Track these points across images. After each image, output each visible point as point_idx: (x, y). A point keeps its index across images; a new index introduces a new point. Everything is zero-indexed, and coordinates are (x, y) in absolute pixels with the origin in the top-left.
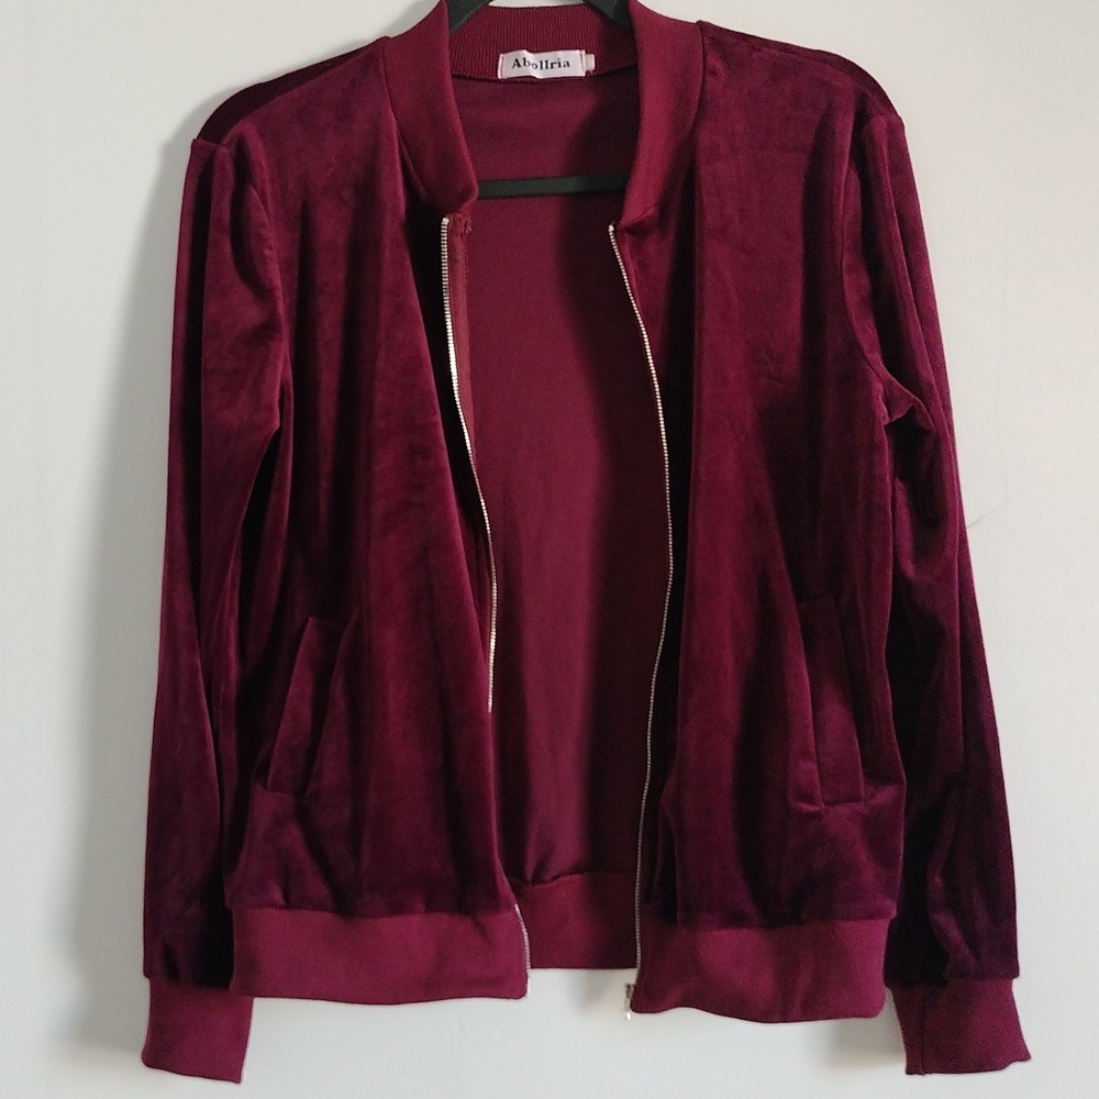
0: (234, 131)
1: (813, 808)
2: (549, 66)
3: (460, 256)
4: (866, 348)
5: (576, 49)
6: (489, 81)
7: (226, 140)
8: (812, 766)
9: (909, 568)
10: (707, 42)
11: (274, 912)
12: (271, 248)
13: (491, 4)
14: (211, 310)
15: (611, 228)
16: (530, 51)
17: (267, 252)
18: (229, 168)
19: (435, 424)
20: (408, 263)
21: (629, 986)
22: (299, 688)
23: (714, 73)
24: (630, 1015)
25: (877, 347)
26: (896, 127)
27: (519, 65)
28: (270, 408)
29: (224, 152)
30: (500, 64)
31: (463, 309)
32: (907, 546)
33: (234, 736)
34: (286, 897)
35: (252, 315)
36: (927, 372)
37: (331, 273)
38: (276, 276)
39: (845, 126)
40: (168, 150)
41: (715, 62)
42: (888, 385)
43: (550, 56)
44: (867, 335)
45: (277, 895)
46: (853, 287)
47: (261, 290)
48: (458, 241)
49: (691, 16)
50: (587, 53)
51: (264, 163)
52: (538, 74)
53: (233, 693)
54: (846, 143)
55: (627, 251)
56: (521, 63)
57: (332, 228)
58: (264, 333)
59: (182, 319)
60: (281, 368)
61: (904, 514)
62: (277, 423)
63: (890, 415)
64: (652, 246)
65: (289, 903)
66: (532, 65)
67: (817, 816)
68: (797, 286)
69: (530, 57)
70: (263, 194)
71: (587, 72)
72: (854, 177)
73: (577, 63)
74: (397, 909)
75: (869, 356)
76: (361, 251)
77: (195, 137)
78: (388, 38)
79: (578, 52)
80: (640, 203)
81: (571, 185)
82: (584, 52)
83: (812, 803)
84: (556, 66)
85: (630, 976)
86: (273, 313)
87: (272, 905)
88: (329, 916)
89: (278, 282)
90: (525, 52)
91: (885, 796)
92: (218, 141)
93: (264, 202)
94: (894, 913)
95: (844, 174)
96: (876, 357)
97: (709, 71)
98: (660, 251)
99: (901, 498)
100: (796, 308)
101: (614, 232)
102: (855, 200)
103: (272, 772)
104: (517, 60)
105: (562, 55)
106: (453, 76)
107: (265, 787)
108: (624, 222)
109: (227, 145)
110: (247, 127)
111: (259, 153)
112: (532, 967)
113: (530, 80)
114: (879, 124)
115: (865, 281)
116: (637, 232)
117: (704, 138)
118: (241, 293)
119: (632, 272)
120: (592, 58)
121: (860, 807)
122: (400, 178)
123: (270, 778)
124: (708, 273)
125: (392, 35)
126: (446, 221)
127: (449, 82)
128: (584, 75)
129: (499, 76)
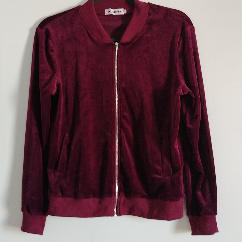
0: (45, 27)
2: (116, 12)
6: (103, 15)
7: (44, 29)
10: (150, 8)
18: (44, 35)
26: (193, 28)
27: (110, 12)
29: (43, 31)
30: (105, 11)
40: (31, 30)
43: (116, 10)
50: (125, 9)
52: (114, 14)
56: (110, 11)
66: (112, 12)
69: (112, 10)
73: (122, 11)
77: (37, 27)
78: (80, 6)
79: (122, 9)
82: (124, 9)
84: (118, 12)
92: (42, 28)
104: (109, 11)
105: (119, 10)
106: (96, 14)
110: (48, 26)
111: (52, 32)
113: (112, 15)
120: (126, 10)
125: (82, 5)
128: (124, 14)
129: (105, 14)
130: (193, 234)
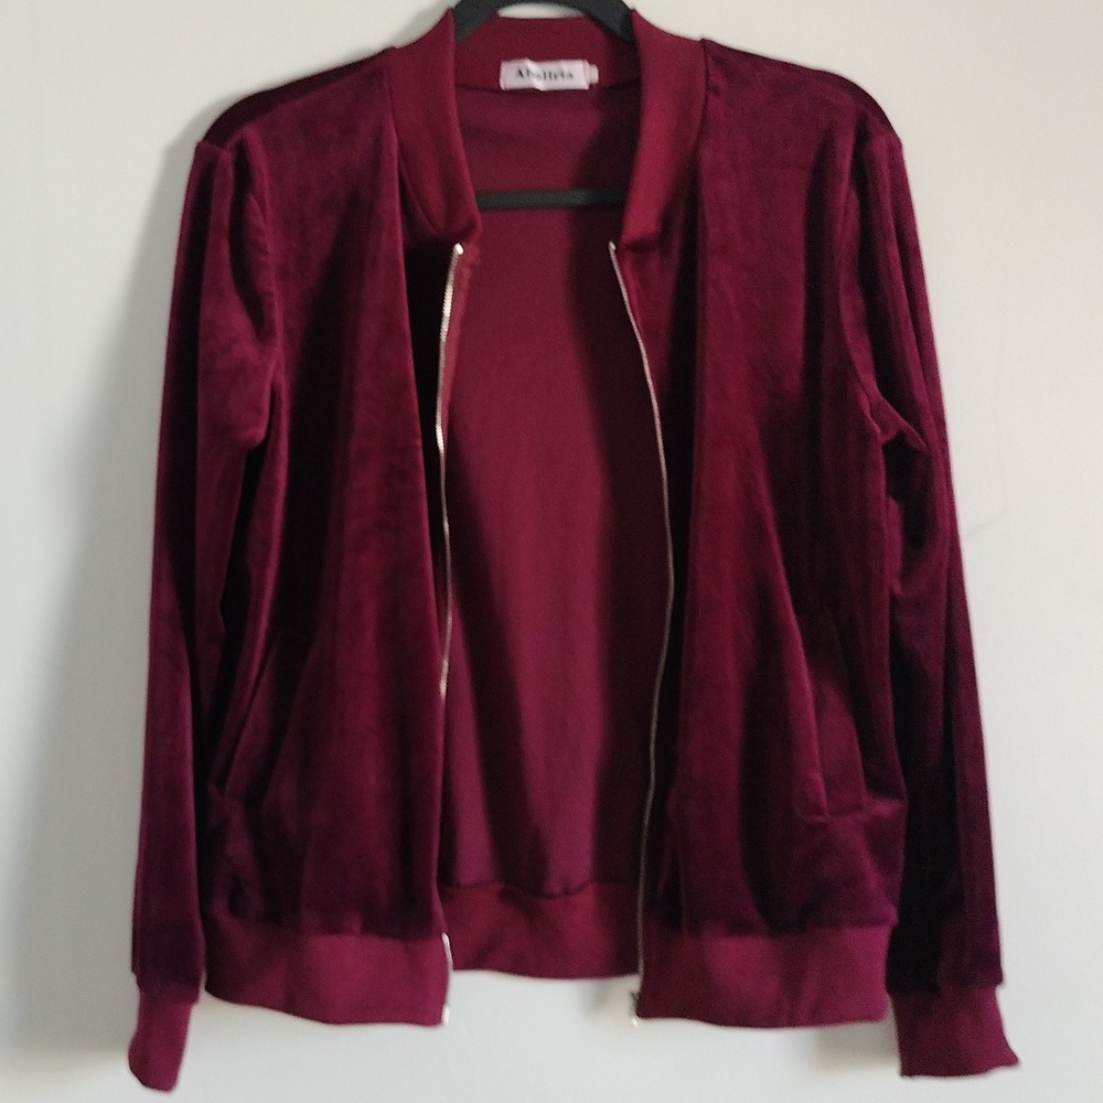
0: (236, 137)
1: (820, 820)
2: (553, 77)
4: (859, 368)
6: (492, 89)
7: (231, 144)
8: (818, 776)
10: (710, 59)
14: (207, 311)
15: (612, 246)
16: (533, 61)
17: (263, 259)
18: (230, 171)
21: (633, 994)
23: (716, 91)
24: (636, 1022)
25: (871, 364)
26: (895, 147)
27: (522, 76)
29: (227, 156)
30: (502, 73)
36: (921, 396)
39: (845, 146)
40: (172, 152)
41: (718, 79)
43: (552, 67)
44: (861, 356)
46: (849, 309)
50: (590, 63)
51: (265, 171)
52: (540, 85)
54: (846, 163)
55: (628, 265)
56: (525, 72)
63: (883, 433)
64: (654, 263)
66: (535, 75)
67: (824, 826)
68: (800, 303)
69: (533, 67)
70: (261, 202)
71: (591, 86)
72: (854, 196)
73: (579, 75)
75: (863, 379)
77: (199, 140)
79: (580, 63)
80: (641, 219)
81: (579, 197)
82: (587, 62)
83: (819, 814)
84: (559, 78)
90: (528, 63)
91: (886, 808)
92: (222, 145)
93: (263, 210)
95: (844, 195)
97: (712, 89)
98: (663, 271)
101: (616, 251)
102: (854, 221)
104: (520, 70)
105: (565, 65)
106: (456, 85)
108: (625, 239)
109: (230, 149)
110: (251, 132)
111: (260, 159)
113: (532, 93)
114: (879, 145)
115: (860, 302)
116: (639, 249)
117: (707, 155)
119: (633, 289)
120: (595, 70)
121: (861, 816)
125: (399, 43)
126: (459, 248)
127: (451, 90)
128: (587, 87)
129: (502, 86)
130: (905, 1072)
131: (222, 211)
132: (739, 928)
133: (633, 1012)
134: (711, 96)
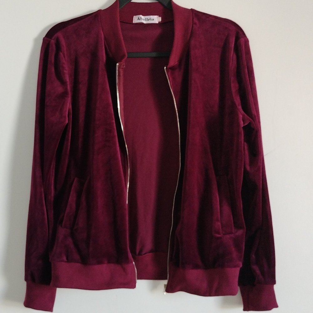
0: (56, 36)
1: (219, 236)
2: (148, 20)
3: (121, 74)
4: (237, 104)
5: (156, 15)
6: (130, 23)
7: (53, 38)
8: (219, 224)
9: (248, 168)
10: (194, 15)
11: (63, 263)
12: (66, 70)
13: (132, 1)
14: (48, 88)
15: (165, 68)
16: (142, 15)
17: (65, 71)
18: (54, 46)
19: (113, 123)
20: (106, 76)
21: (165, 285)
22: (72, 198)
23: (195, 24)
24: (165, 293)
25: (240, 104)
26: (247, 41)
27: (139, 19)
28: (65, 117)
29: (53, 41)
30: (134, 19)
31: (122, 89)
32: (247, 161)
33: (53, 212)
34: (67, 259)
35: (60, 90)
36: (254, 112)
37: (84, 78)
38: (67, 78)
39: (232, 40)
40: (36, 40)
41: (196, 21)
42: (243, 116)
43: (148, 17)
44: (237, 101)
45: (65, 259)
46: (234, 87)
47: (63, 83)
48: (121, 70)
49: (189, 7)
50: (159, 16)
51: (64, 45)
52: (145, 22)
53: (52, 199)
54: (233, 45)
55: (169, 74)
56: (140, 19)
57: (84, 65)
58: (64, 95)
59: (40, 90)
60: (68, 105)
61: (247, 152)
62: (67, 122)
63: (244, 124)
64: (177, 73)
65: (68, 260)
66: (143, 19)
67: (221, 238)
68: (218, 86)
69: (143, 17)
70: (64, 54)
71: (159, 22)
72: (235, 55)
73: (156, 19)
74: (100, 263)
75: (238, 107)
76: (92, 72)
77: (44, 37)
78: (101, 10)
79: (156, 16)
80: (174, 60)
81: (154, 54)
82: (158, 16)
83: (219, 234)
84: (150, 20)
85: (165, 282)
86: (66, 89)
87: (63, 261)
88: (79, 264)
89: (68, 80)
90: (141, 16)
91: (240, 232)
92: (51, 38)
93: (64, 57)
94: (241, 266)
95: (232, 54)
96: (240, 107)
97: (194, 23)
98: (179, 75)
99: (246, 147)
100: (217, 93)
101: (166, 69)
102: (235, 62)
103: (64, 222)
105: (152, 17)
106: (120, 22)
107: (61, 226)
108: (169, 66)
109: (54, 40)
110: (59, 34)
111: (63, 42)
112: (138, 279)
113: (142, 24)
114: (242, 40)
115: (237, 85)
116: (172, 69)
117: (192, 42)
118: (57, 83)
119: (171, 80)
120: (160, 18)
121: (232, 235)
122: (104, 51)
123: (63, 224)
124: (193, 82)
125: (103, 9)
126: (118, 64)
127: (119, 23)
129: (133, 22)
130: (244, 310)
131: (52, 58)
132: (196, 267)
133: (165, 290)
134: (194, 25)
